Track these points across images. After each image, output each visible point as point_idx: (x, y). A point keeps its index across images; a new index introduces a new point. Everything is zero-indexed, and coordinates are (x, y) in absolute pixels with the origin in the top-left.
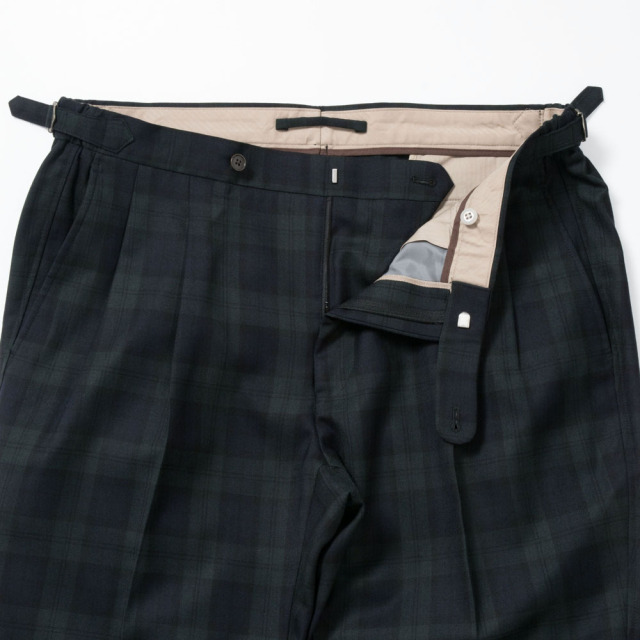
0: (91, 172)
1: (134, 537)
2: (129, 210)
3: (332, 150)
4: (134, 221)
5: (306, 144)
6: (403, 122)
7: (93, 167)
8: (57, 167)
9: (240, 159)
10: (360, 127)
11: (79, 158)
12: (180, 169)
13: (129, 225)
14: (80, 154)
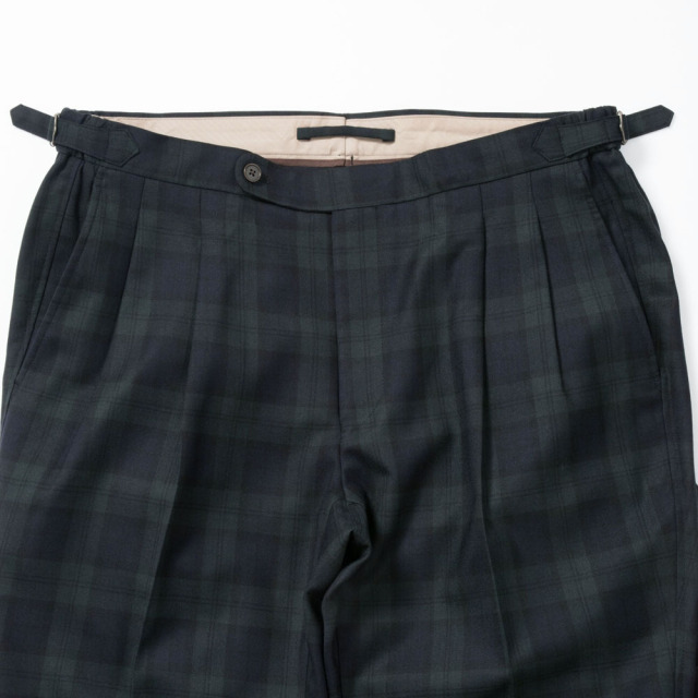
0: (94, 187)
1: (146, 581)
2: (136, 227)
3: (357, 161)
4: (141, 239)
5: (330, 154)
6: (434, 130)
7: (97, 182)
8: (59, 183)
9: (254, 169)
10: (388, 136)
11: (82, 172)
12: (190, 182)
13: (136, 244)
14: (82, 169)
